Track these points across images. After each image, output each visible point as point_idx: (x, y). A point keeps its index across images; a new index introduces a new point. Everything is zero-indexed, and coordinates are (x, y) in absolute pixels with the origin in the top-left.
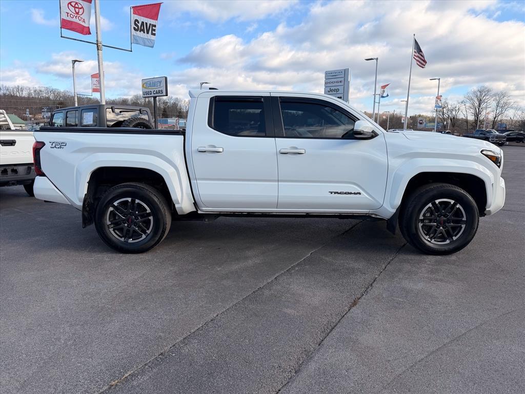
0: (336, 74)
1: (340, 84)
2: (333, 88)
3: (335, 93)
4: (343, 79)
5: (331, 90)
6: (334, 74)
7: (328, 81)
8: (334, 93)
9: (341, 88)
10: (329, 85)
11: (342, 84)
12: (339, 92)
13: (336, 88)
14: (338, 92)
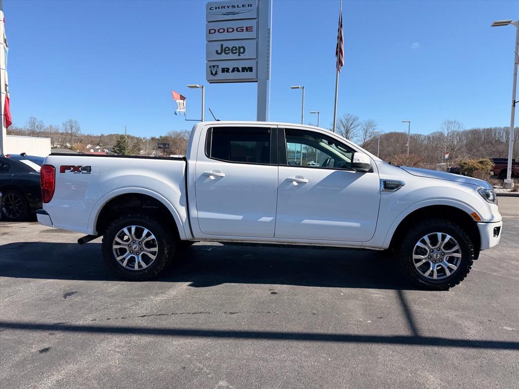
0: (236, 10)
1: (245, 35)
2: (230, 45)
3: (236, 56)
4: (253, 23)
5: (224, 50)
6: (231, 10)
7: (216, 26)
8: (231, 56)
9: (250, 46)
10: (217, 36)
11: (252, 35)
12: (246, 55)
13: (237, 44)
14: (242, 56)
